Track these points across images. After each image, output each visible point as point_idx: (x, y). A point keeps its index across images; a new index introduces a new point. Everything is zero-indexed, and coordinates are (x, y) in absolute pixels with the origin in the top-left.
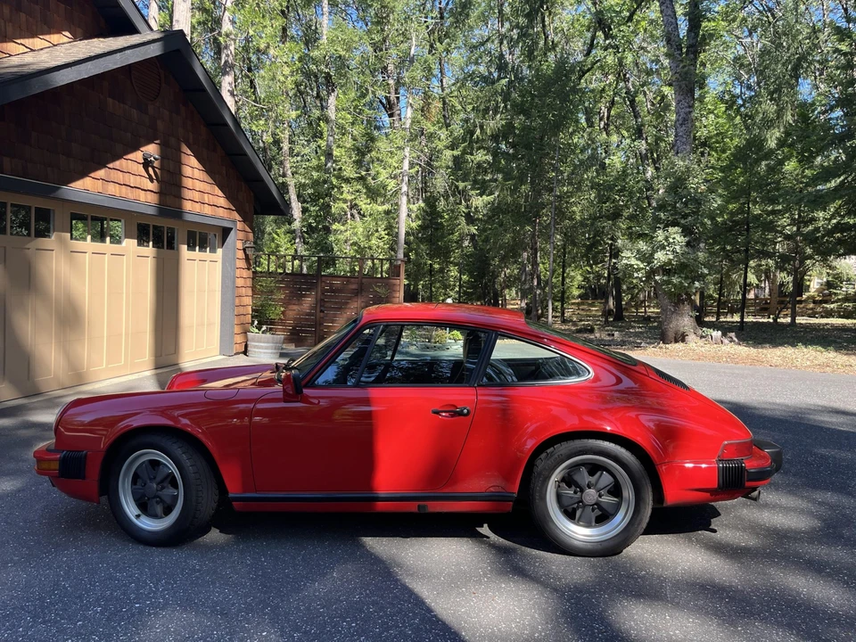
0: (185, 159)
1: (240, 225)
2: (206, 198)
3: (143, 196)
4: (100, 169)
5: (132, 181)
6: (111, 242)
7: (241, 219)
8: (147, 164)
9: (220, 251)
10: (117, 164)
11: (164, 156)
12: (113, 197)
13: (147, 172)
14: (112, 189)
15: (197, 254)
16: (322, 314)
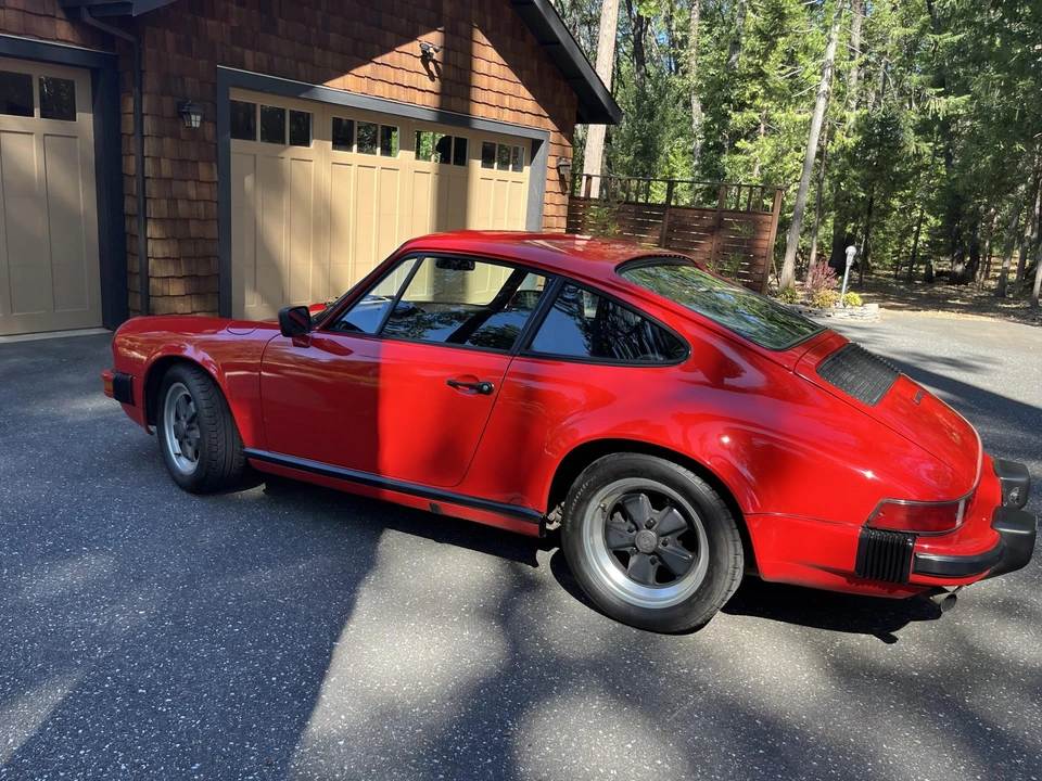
0: (477, 50)
1: (553, 137)
2: (507, 101)
3: (420, 99)
4: (365, 64)
5: (406, 79)
6: (382, 154)
7: (556, 129)
8: (426, 58)
9: (527, 169)
10: (386, 58)
11: (446, 47)
12: (381, 98)
13: (427, 67)
14: (380, 89)
15: (495, 172)
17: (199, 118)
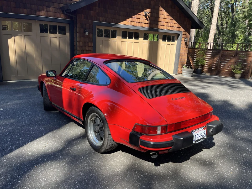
0: (160, 12)
1: (183, 33)
2: (169, 24)
3: (144, 25)
4: (130, 18)
5: (140, 21)
6: (134, 39)
7: (184, 31)
8: (146, 15)
9: (176, 41)
10: (135, 16)
11: (151, 12)
12: (136, 26)
13: (146, 17)
14: (133, 24)
15: (166, 42)
16: (220, 64)
17: (88, 33)
